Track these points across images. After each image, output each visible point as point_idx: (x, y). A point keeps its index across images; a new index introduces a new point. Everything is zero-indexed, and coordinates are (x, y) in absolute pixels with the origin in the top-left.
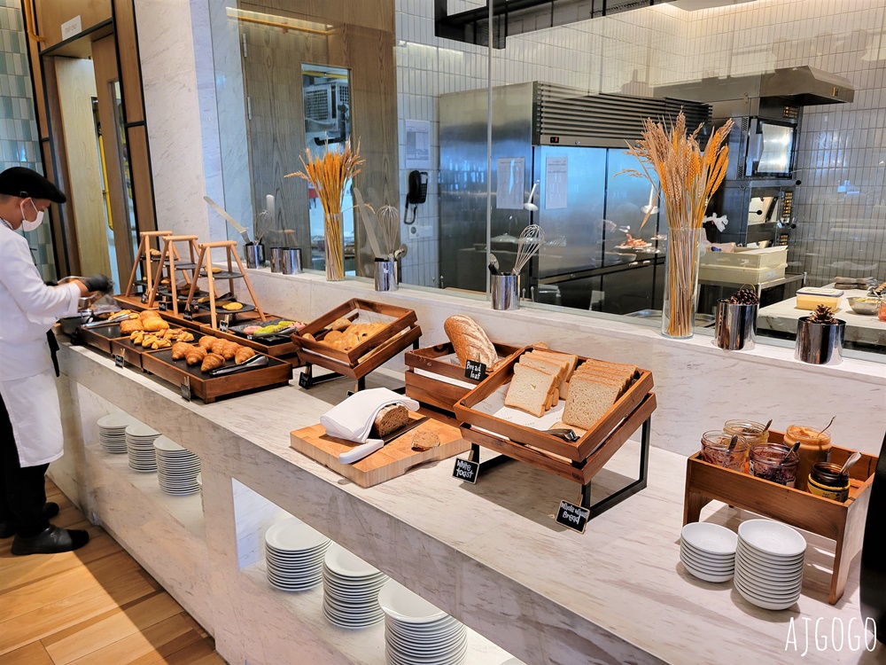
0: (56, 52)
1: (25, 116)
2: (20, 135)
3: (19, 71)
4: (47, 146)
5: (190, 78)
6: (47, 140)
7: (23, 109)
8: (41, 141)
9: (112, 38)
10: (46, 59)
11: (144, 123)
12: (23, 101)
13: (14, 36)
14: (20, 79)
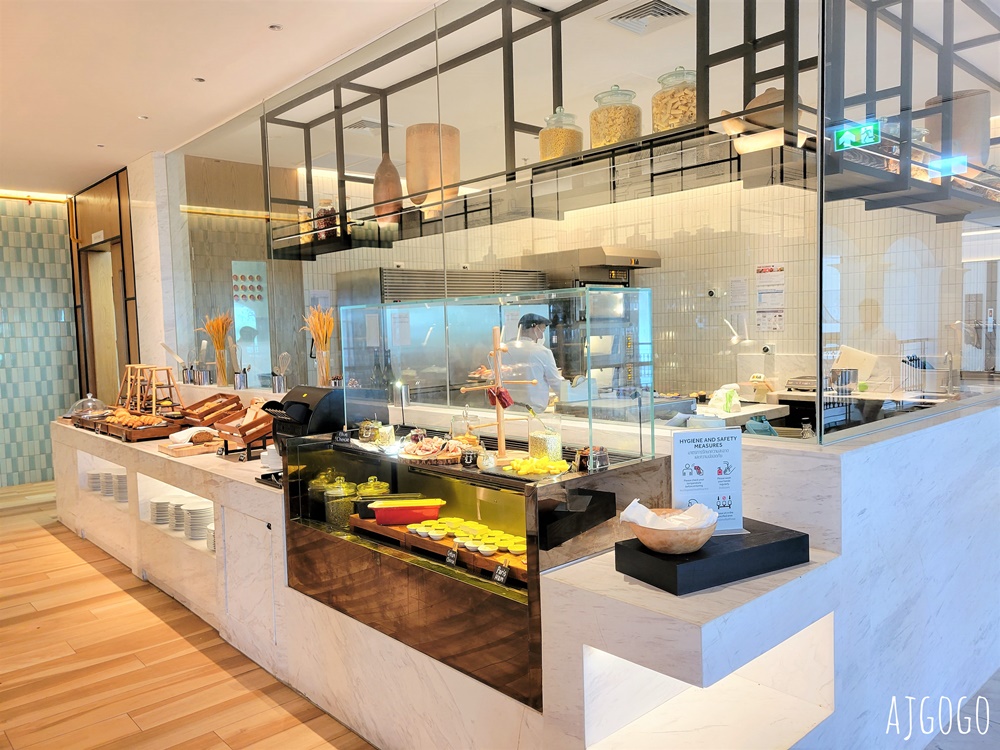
0: (91, 248)
1: (65, 290)
2: (61, 303)
3: (64, 261)
4: (79, 310)
5: (158, 275)
6: (79, 306)
7: (65, 286)
8: (76, 307)
9: (120, 245)
10: (82, 253)
11: (135, 298)
12: (65, 281)
13: (62, 238)
14: (64, 267)
